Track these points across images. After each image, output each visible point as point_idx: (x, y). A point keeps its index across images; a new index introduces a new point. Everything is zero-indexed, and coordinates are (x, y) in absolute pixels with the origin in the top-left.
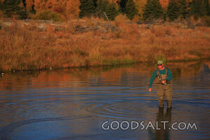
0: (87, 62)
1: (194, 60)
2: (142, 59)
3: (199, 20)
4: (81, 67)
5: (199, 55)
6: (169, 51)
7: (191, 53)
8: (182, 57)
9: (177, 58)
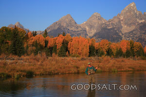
0: (78, 71)
1: (131, 71)
2: (106, 70)
3: (139, 58)
4: (75, 73)
5: (133, 69)
6: (119, 67)
7: (129, 68)
8: (125, 69)
9: (123, 70)
